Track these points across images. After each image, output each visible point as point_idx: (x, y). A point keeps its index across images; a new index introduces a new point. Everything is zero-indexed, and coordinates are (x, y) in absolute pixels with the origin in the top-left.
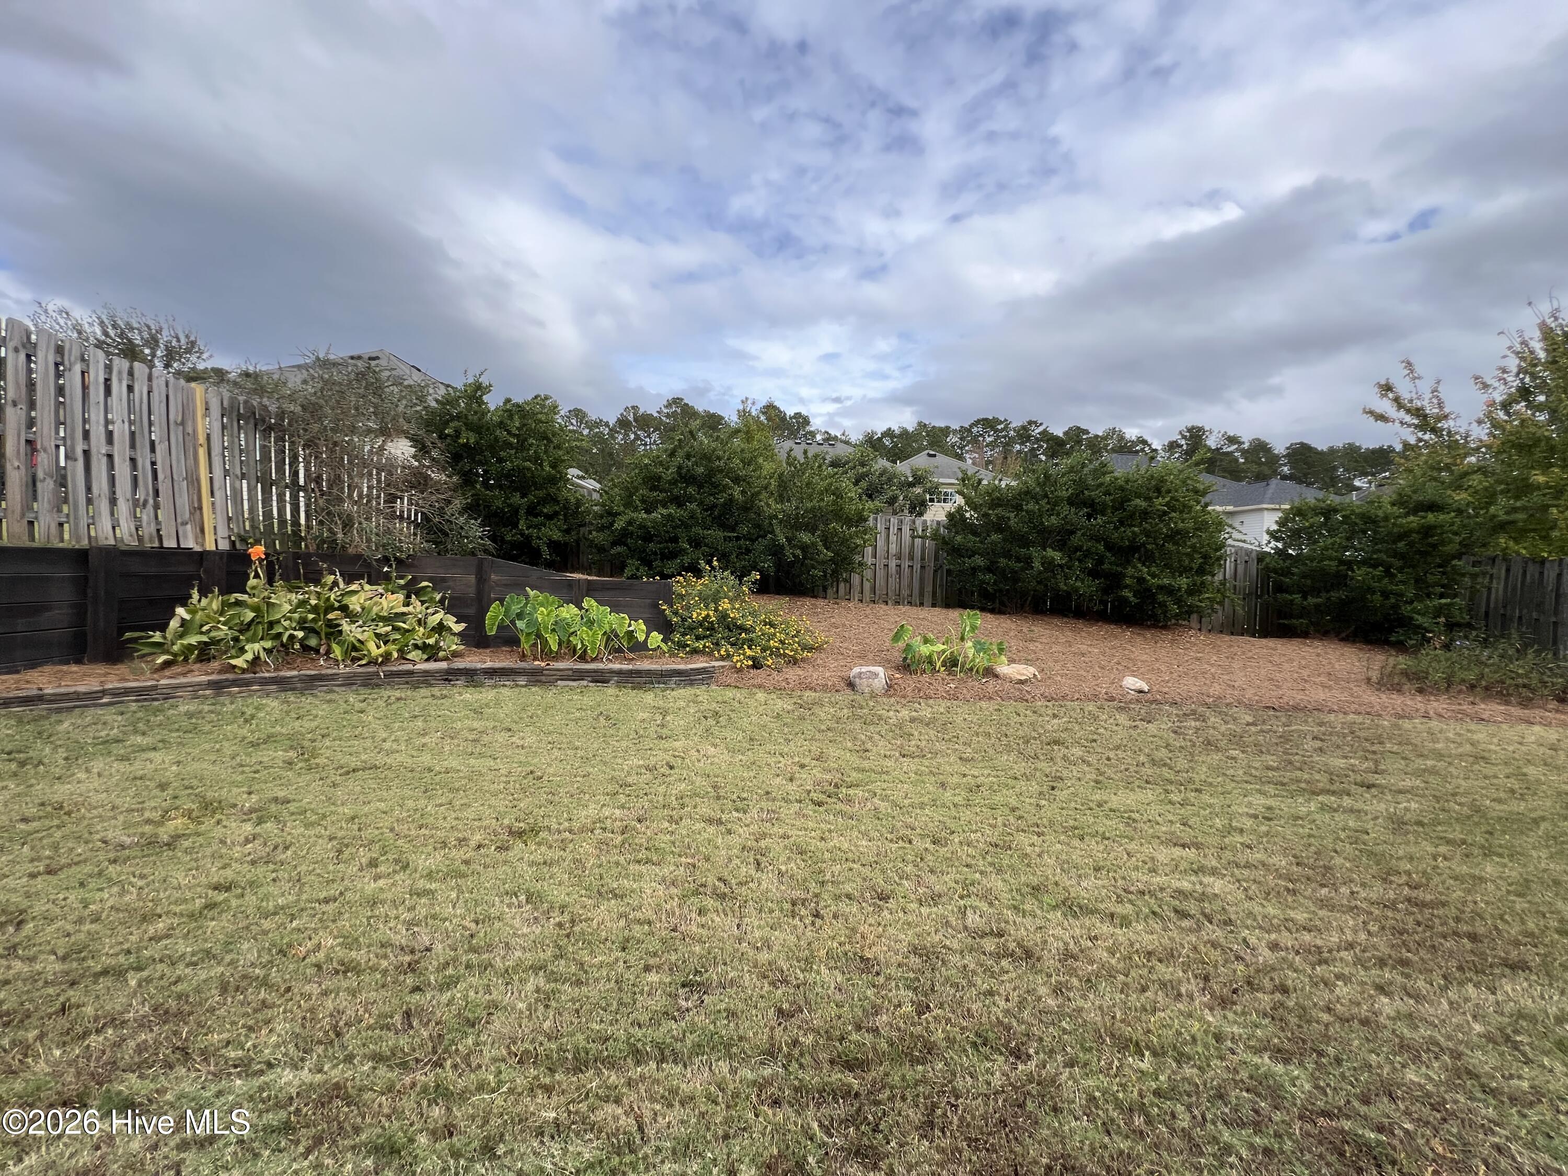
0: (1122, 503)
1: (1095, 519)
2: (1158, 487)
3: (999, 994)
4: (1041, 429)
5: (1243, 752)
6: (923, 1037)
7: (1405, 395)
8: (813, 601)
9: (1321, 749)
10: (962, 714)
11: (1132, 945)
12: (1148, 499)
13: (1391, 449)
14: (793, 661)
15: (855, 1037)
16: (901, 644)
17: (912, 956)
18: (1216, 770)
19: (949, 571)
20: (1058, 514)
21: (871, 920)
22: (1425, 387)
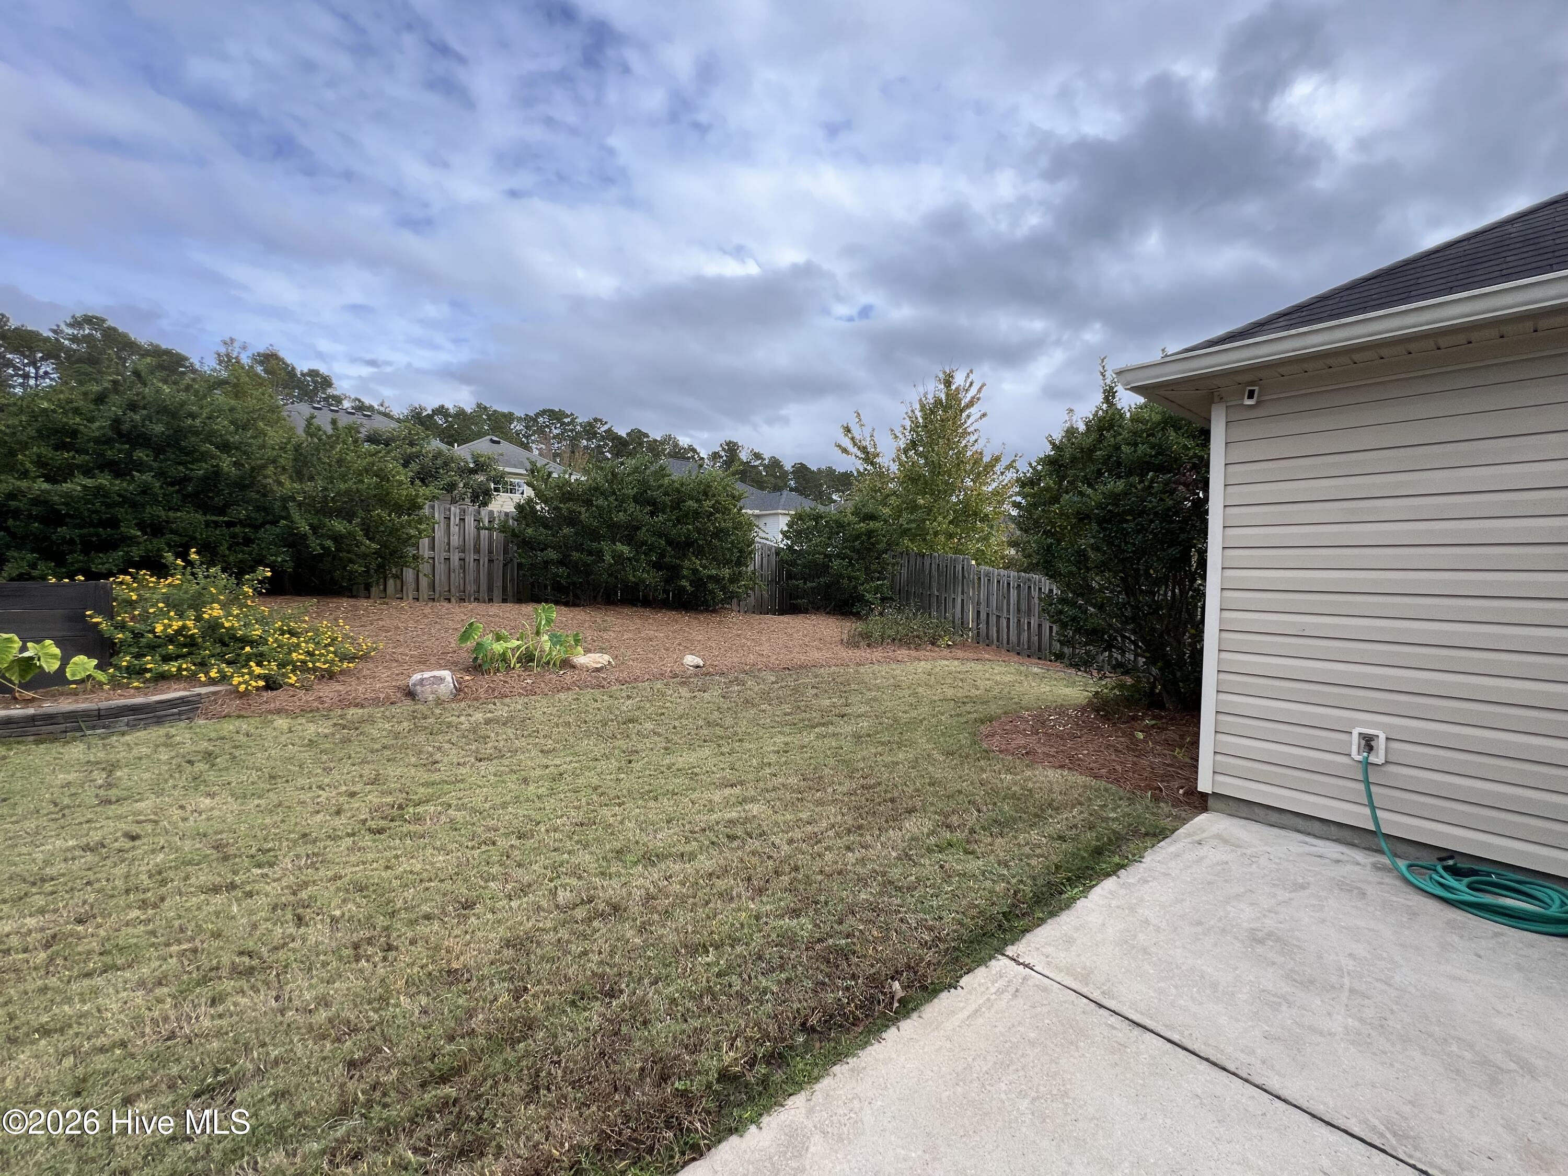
0: (678, 504)
1: (657, 517)
2: (706, 491)
3: (593, 951)
4: (606, 427)
5: (770, 705)
6: (523, 1017)
7: (858, 437)
8: (352, 601)
9: (816, 694)
10: (541, 707)
11: (698, 873)
12: (698, 501)
13: (851, 473)
14: (330, 675)
15: (449, 1048)
16: (470, 644)
17: (505, 950)
18: (753, 721)
19: (520, 566)
20: (625, 511)
21: (456, 932)
22: (867, 432)
